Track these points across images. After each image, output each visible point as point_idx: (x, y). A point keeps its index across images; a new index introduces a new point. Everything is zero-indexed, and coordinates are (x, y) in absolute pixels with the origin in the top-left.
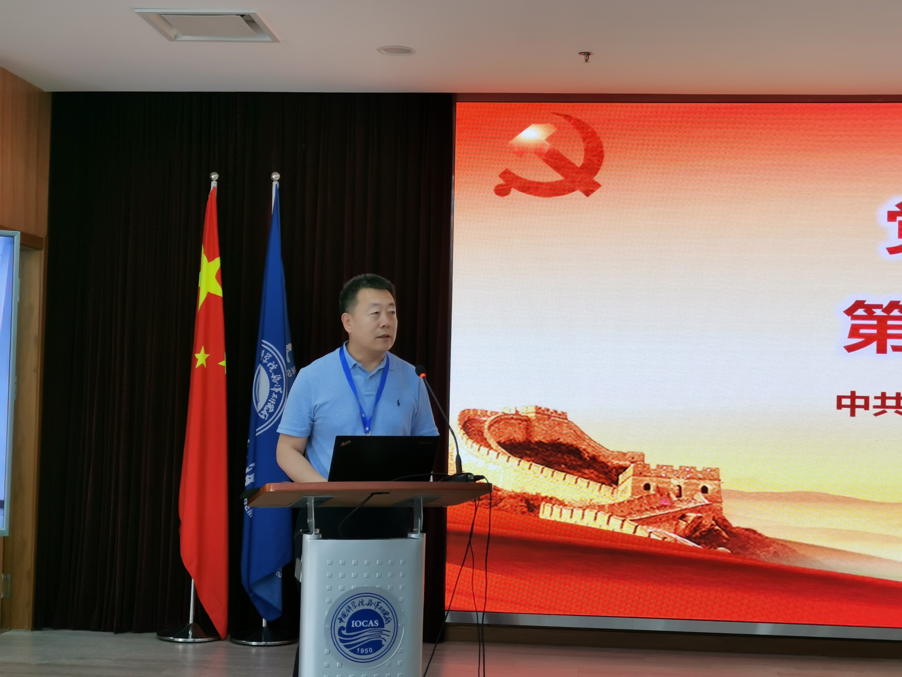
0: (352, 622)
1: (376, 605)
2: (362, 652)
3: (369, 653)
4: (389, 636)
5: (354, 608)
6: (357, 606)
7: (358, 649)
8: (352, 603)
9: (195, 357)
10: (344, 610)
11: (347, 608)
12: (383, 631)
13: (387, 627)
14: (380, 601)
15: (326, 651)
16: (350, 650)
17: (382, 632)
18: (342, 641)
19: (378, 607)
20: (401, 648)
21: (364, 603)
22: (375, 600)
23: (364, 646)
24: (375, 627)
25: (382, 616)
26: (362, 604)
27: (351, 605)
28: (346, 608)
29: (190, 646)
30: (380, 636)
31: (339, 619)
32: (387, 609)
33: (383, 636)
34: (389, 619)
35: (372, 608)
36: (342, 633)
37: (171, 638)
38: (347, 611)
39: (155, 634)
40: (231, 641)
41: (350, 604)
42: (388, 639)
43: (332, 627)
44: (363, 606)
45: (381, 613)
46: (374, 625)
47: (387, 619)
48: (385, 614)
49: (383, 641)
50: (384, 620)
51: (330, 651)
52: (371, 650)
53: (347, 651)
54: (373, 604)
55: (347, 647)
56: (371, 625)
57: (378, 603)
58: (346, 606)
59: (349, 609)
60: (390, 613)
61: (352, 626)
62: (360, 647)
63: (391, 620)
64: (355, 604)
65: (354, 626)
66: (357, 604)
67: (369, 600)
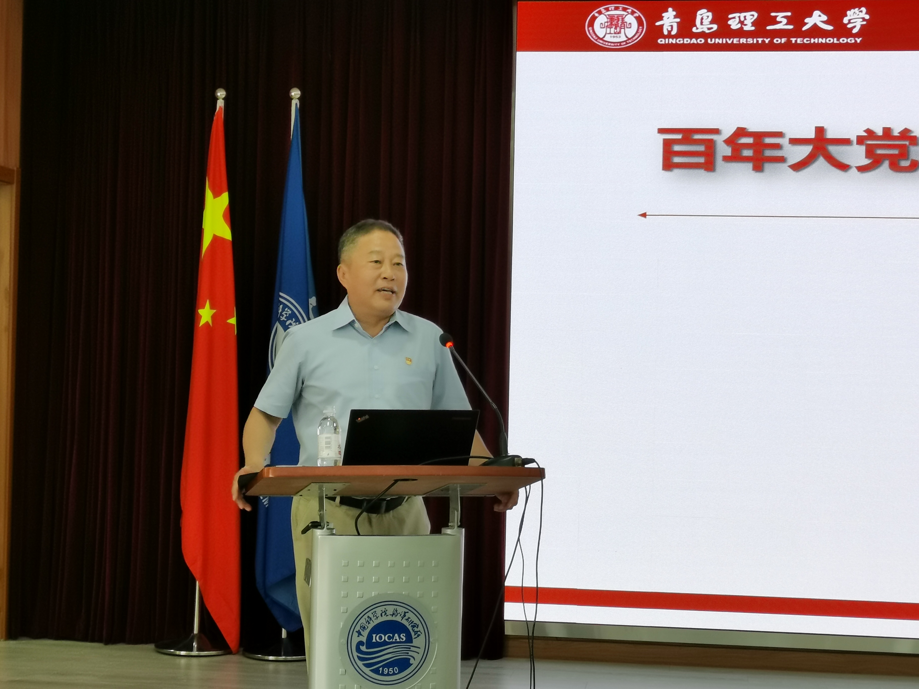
0: (373, 636)
1: (402, 615)
2: (385, 672)
3: (394, 674)
4: (418, 653)
5: (375, 619)
6: (378, 616)
7: (381, 669)
8: (372, 614)
9: (198, 312)
10: (363, 621)
11: (367, 619)
12: (412, 648)
13: (416, 642)
14: (407, 611)
15: (341, 670)
16: (370, 670)
17: (410, 648)
18: (361, 659)
19: (405, 618)
20: (435, 668)
21: (388, 613)
22: (401, 610)
23: (388, 665)
24: (401, 641)
25: (410, 628)
26: (386, 614)
27: (371, 616)
28: (365, 619)
29: (194, 661)
30: (408, 653)
31: (357, 632)
32: (416, 621)
33: (411, 653)
34: (419, 633)
35: (398, 619)
36: (362, 649)
37: (172, 651)
38: (366, 623)
39: (152, 646)
40: (244, 655)
41: (370, 614)
42: (418, 657)
43: (349, 642)
44: (387, 616)
45: (409, 625)
46: (400, 639)
47: (416, 633)
48: (413, 627)
49: (412, 659)
50: (413, 634)
51: (346, 671)
52: (396, 670)
53: (367, 670)
54: (399, 615)
55: (367, 666)
56: (396, 640)
57: (405, 613)
58: (366, 616)
59: (369, 620)
60: (420, 625)
61: (373, 641)
62: (383, 667)
63: (421, 633)
64: (377, 614)
65: (375, 641)
66: (379, 614)
67: (394, 609)
